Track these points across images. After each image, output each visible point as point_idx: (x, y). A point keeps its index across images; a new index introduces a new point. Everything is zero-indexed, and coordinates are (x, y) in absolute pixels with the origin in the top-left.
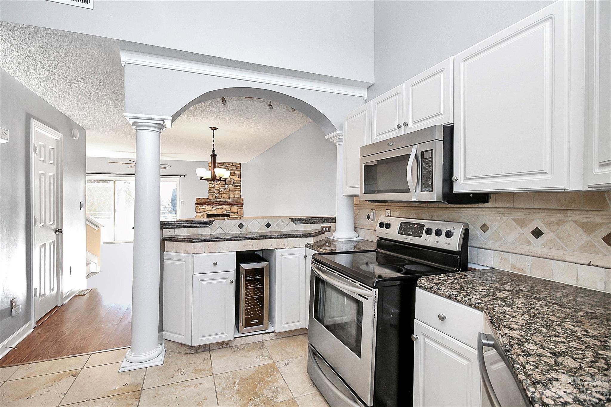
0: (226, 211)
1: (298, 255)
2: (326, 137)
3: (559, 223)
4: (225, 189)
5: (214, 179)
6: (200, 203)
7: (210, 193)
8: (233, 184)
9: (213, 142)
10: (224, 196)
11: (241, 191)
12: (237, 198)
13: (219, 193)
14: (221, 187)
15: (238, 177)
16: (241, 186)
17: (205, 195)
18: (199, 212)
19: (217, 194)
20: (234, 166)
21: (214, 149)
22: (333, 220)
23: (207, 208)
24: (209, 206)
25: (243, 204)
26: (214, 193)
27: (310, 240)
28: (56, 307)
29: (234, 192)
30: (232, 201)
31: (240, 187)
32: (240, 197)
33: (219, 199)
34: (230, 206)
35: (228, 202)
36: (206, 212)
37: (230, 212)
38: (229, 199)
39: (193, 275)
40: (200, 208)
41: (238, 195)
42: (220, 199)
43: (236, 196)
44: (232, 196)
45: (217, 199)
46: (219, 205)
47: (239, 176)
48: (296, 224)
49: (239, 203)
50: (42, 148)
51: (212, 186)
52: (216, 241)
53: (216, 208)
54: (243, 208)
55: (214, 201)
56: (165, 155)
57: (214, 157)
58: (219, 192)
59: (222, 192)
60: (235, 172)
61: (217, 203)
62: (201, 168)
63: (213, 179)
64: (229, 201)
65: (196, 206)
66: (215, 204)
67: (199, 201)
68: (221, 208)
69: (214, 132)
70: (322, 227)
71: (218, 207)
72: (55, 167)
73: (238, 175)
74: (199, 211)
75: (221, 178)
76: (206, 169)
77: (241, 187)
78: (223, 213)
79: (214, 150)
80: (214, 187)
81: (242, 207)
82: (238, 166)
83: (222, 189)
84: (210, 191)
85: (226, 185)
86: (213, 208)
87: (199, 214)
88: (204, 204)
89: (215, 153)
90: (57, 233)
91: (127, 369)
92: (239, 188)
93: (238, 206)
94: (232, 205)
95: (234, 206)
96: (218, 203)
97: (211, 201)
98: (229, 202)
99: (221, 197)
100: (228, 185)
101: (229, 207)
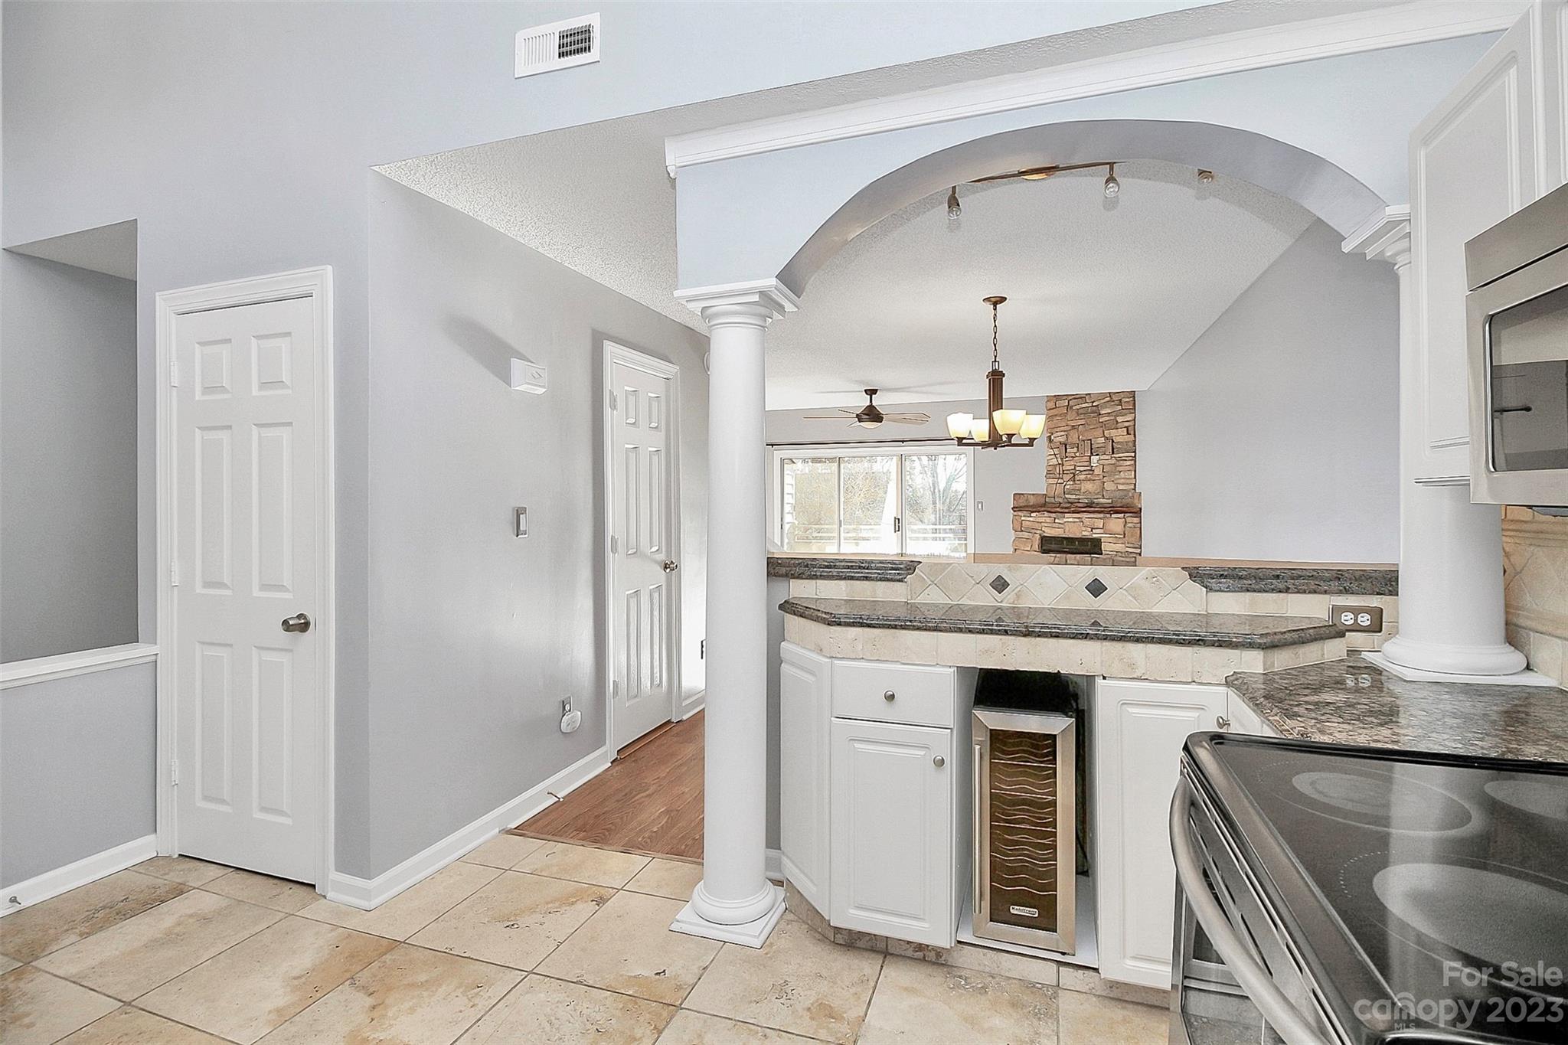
0: (1090, 530)
1: (1195, 714)
2: (1347, 248)
4: (1089, 468)
5: (996, 441)
6: (1024, 506)
7: (1051, 481)
8: (1113, 453)
9: (995, 338)
10: (1088, 486)
11: (1135, 471)
12: (1125, 492)
13: (1074, 481)
14: (1078, 464)
15: (1128, 434)
16: (1135, 456)
17: (1038, 485)
18: (1022, 531)
19: (1068, 483)
20: (1113, 401)
21: (996, 357)
22: (1387, 582)
23: (1040, 520)
24: (1046, 514)
25: (1141, 509)
26: (1060, 481)
27: (1252, 663)
28: (669, 722)
29: (1117, 476)
30: (1110, 501)
31: (1133, 462)
32: (1135, 489)
33: (1074, 497)
34: (1102, 515)
35: (1098, 504)
36: (1038, 532)
37: (1102, 531)
38: (1100, 496)
39: (833, 719)
40: (1023, 518)
41: (1127, 484)
42: (1077, 497)
43: (1121, 487)
44: (1109, 486)
45: (1067, 496)
46: (1073, 512)
47: (1131, 430)
48: (1209, 589)
49: (1128, 508)
50: (632, 399)
51: (1054, 462)
52: (895, 627)
53: (1065, 520)
54: (1141, 523)
55: (1061, 500)
56: (924, 389)
57: (996, 379)
58: (1074, 476)
59: (1082, 477)
60: (1119, 419)
61: (1066, 508)
62: (960, 415)
63: (993, 440)
64: (1102, 501)
65: (1015, 513)
66: (1062, 510)
67: (1022, 502)
68: (1077, 520)
69: (995, 309)
70: (1337, 610)
71: (1069, 518)
72: (662, 434)
73: (1127, 427)
74: (1021, 527)
75: (1010, 436)
76: (972, 415)
77: (1135, 462)
78: (1084, 533)
79: (997, 360)
80: (1059, 464)
81: (1136, 520)
82: (1128, 400)
83: (1082, 469)
84: (1049, 474)
85: (1092, 457)
86: (1057, 521)
87: (1020, 534)
88: (1034, 510)
89: (1000, 370)
90: (668, 570)
91: (686, 928)
92: (1128, 463)
93: (1127, 515)
94: (1109, 513)
95: (1113, 516)
96: (1074, 508)
97: (1052, 500)
98: (1102, 504)
99: (1080, 490)
100: (1098, 457)
101: (1101, 518)
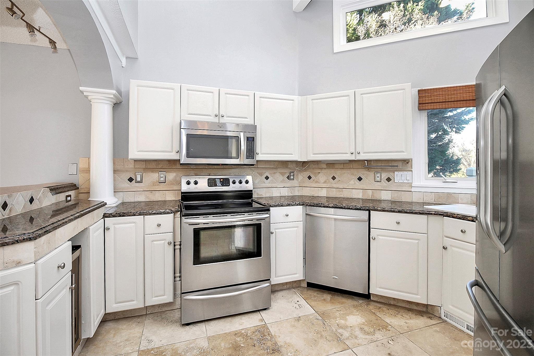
2: (81, 88)
3: (274, 173)
48: (52, 195)
